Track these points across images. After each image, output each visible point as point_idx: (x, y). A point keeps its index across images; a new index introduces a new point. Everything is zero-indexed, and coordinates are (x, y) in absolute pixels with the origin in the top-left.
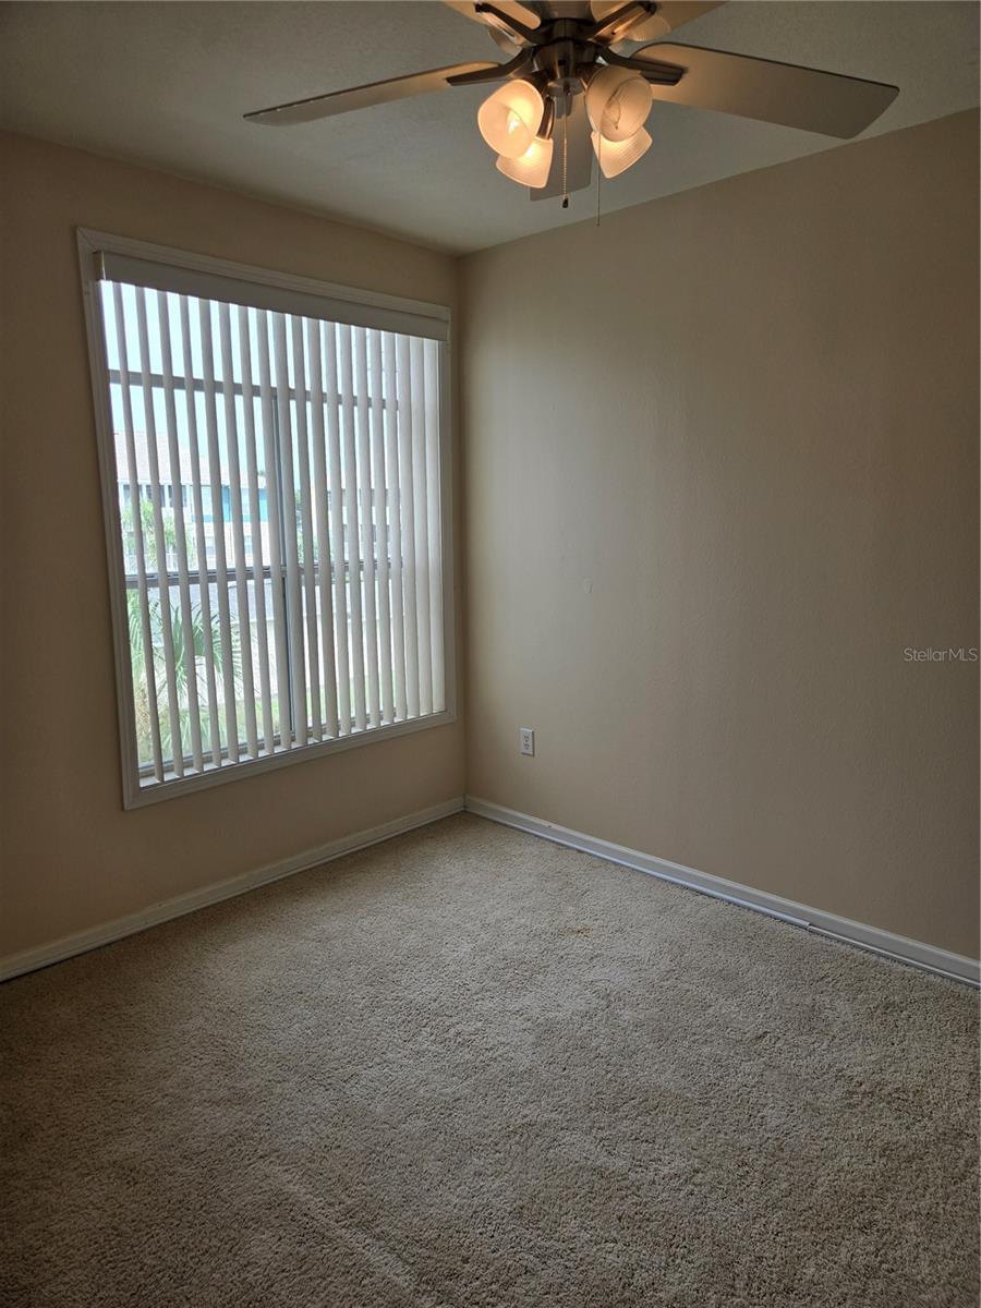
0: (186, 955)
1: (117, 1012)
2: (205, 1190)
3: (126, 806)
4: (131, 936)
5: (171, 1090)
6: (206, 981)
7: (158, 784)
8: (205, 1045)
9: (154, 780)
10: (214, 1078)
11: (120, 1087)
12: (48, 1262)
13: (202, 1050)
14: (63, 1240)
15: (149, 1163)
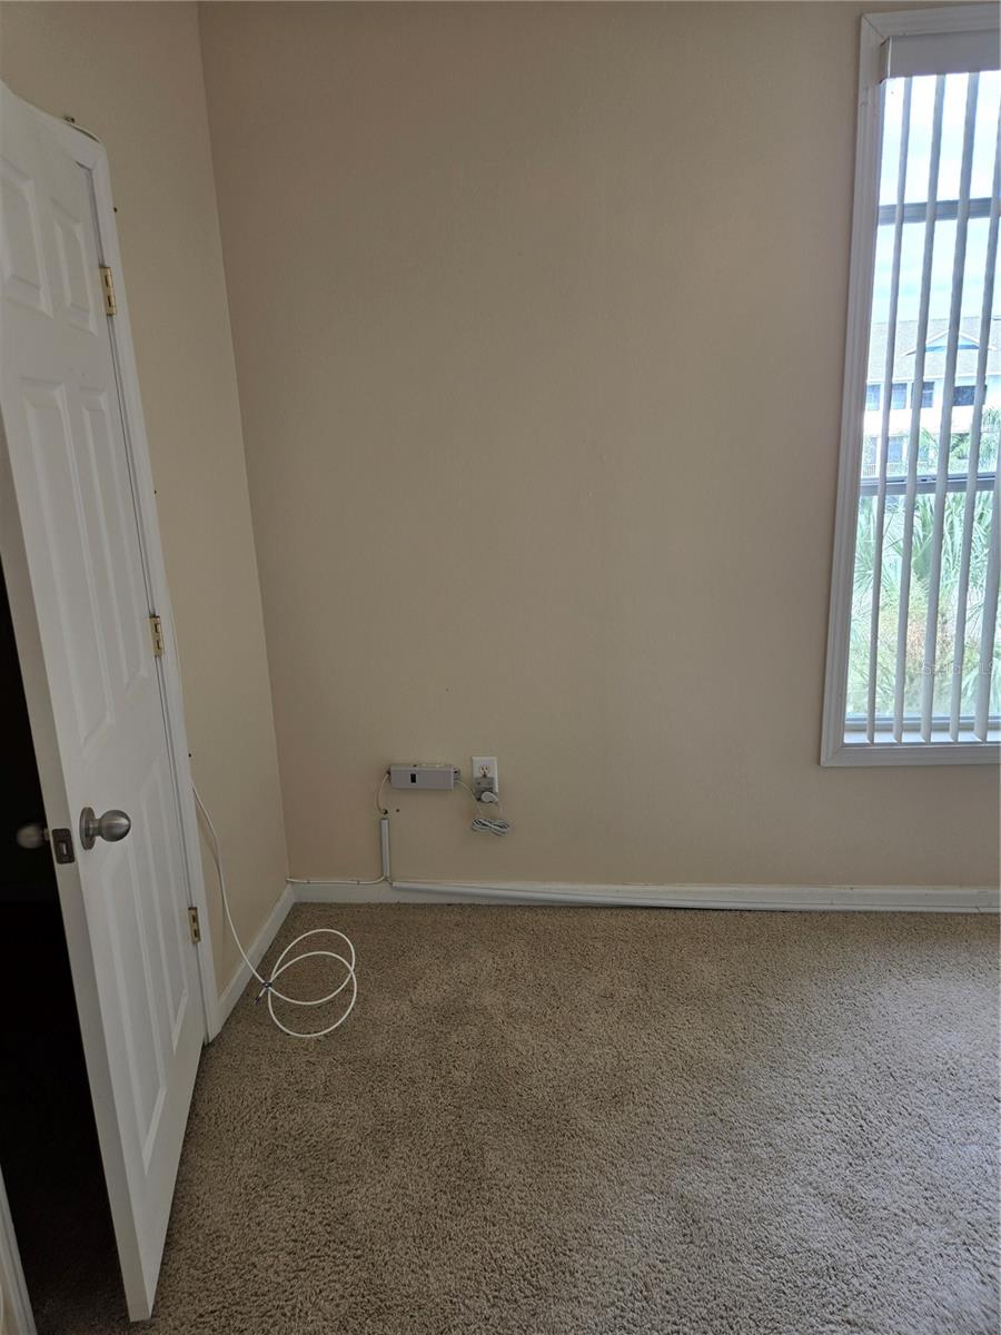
0: (862, 966)
1: (759, 1001)
2: (760, 1315)
3: (823, 759)
4: (809, 912)
5: (778, 1141)
6: (873, 1014)
7: (866, 745)
8: (840, 1103)
9: (862, 738)
10: (834, 1157)
11: (727, 1100)
12: (572, 1274)
13: (834, 1108)
14: (596, 1258)
15: (716, 1225)
